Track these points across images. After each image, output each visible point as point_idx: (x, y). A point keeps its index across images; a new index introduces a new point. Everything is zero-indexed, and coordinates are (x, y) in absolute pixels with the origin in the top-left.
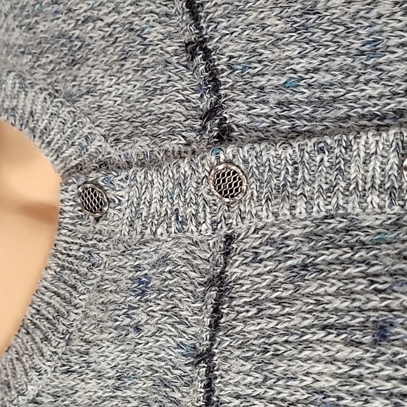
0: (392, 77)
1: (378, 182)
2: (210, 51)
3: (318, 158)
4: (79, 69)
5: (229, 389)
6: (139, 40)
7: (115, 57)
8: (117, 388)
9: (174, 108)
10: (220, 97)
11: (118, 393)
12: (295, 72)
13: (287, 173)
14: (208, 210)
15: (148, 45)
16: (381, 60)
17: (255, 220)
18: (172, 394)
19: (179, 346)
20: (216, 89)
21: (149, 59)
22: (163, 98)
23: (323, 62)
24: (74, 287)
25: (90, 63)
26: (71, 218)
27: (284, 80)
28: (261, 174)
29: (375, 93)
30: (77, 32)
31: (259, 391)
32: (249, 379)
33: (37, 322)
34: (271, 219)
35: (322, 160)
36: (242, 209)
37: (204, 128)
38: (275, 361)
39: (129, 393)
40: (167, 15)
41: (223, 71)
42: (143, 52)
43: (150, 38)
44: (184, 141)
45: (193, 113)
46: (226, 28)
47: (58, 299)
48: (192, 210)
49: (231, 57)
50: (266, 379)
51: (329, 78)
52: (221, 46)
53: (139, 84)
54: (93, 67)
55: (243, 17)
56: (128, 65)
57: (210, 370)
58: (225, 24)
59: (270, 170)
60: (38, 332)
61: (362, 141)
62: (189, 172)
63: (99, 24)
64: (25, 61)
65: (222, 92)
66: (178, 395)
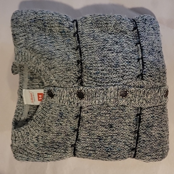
0: (119, 73)
1: (113, 97)
2: (82, 63)
3: (101, 91)
4: (52, 61)
5: (82, 137)
6: (68, 57)
7: (61, 60)
8: (57, 136)
9: (72, 75)
10: (82, 74)
11: (58, 137)
12: (99, 70)
13: (94, 94)
14: (76, 100)
15: (69, 59)
16: (117, 69)
17: (87, 104)
18: (69, 137)
19: (71, 128)
20: (82, 72)
21: (69, 62)
22: (70, 72)
23: (105, 68)
24: (46, 112)
25: (55, 60)
26: (46, 97)
27: (96, 72)
28: (88, 94)
29: (115, 77)
30: (54, 51)
31: (88, 137)
32: (86, 135)
33: (37, 119)
34: (91, 104)
35: (101, 92)
36: (84, 101)
37: (78, 81)
38: (92, 131)
39: (60, 137)
40: (75, 53)
41: (84, 68)
42: (68, 60)
43: (70, 57)
44: (73, 83)
45: (76, 77)
46: (87, 58)
47: (42, 114)
48: (72, 100)
49: (86, 65)
50: (90, 134)
51: (106, 72)
52: (85, 62)
53: (65, 68)
54: (55, 61)
55: (91, 56)
56: (64, 62)
57: (78, 133)
58: (87, 57)
59: (90, 94)
60: (38, 121)
61: (110, 88)
62: (73, 91)
63: (60, 51)
64: (39, 55)
65: (83, 73)
66: (70, 138)
